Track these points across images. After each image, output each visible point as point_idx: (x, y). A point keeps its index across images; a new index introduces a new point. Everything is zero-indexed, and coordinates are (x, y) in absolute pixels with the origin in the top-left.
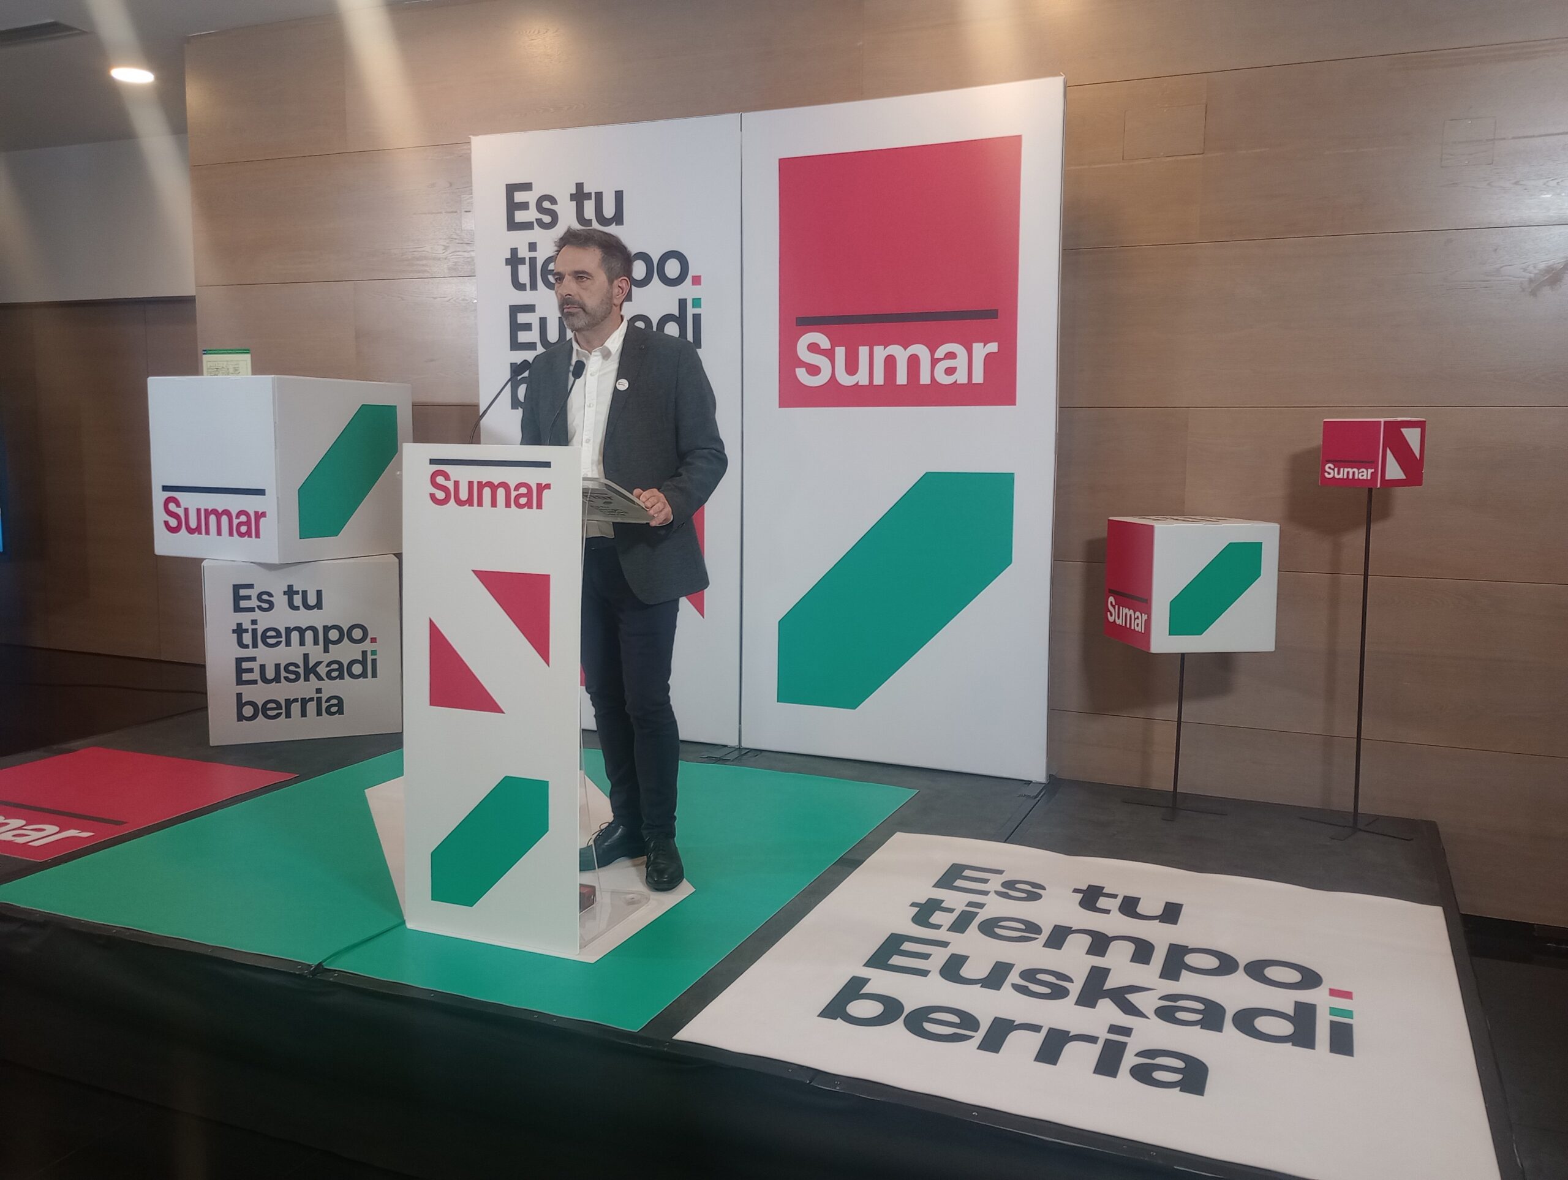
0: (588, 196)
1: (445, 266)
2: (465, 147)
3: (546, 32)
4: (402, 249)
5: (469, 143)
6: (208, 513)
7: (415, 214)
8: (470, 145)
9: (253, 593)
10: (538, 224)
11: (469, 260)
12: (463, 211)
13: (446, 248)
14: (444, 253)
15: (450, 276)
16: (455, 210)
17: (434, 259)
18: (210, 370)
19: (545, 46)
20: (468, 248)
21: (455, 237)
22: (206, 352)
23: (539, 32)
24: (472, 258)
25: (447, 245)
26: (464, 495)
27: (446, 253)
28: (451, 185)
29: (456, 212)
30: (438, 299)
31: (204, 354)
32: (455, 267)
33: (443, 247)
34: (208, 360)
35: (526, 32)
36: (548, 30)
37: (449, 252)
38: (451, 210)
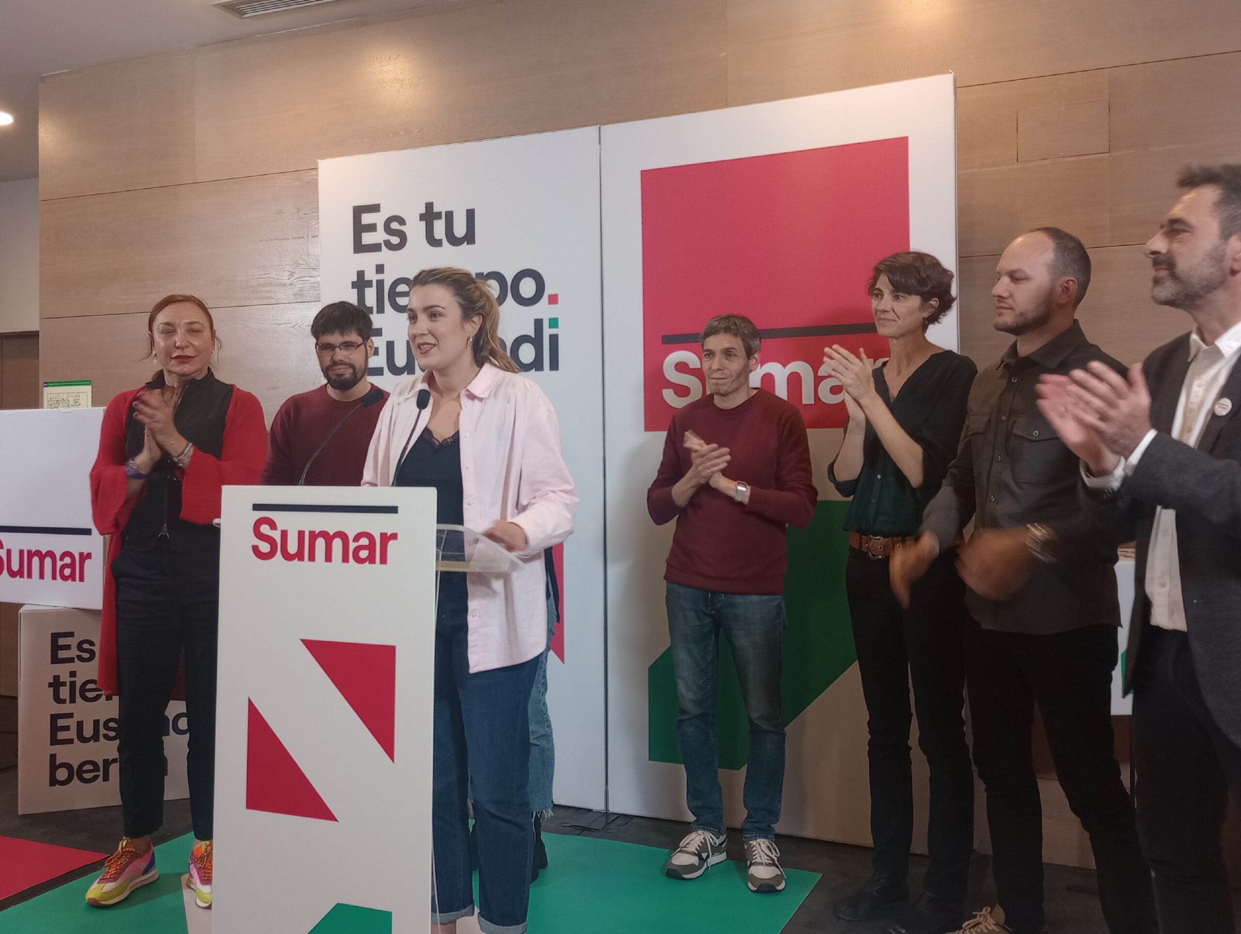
0: (438, 216)
1: (291, 292)
2: (314, 173)
3: (397, 57)
4: (247, 276)
5: (316, 169)
6: (31, 554)
7: (261, 241)
8: (318, 171)
9: (73, 642)
10: (385, 245)
11: (315, 285)
12: (310, 236)
13: (292, 274)
14: (289, 279)
15: (295, 302)
16: (302, 236)
17: (280, 285)
18: (50, 403)
19: (396, 71)
20: (314, 273)
21: (301, 262)
22: (47, 384)
23: (390, 58)
24: (318, 283)
25: (293, 270)
26: (293, 548)
27: (292, 279)
28: (299, 211)
29: (302, 238)
30: (282, 326)
31: (46, 386)
32: (300, 293)
33: (289, 273)
34: (49, 393)
35: (377, 59)
36: (399, 55)
37: (295, 277)
38: (299, 236)
